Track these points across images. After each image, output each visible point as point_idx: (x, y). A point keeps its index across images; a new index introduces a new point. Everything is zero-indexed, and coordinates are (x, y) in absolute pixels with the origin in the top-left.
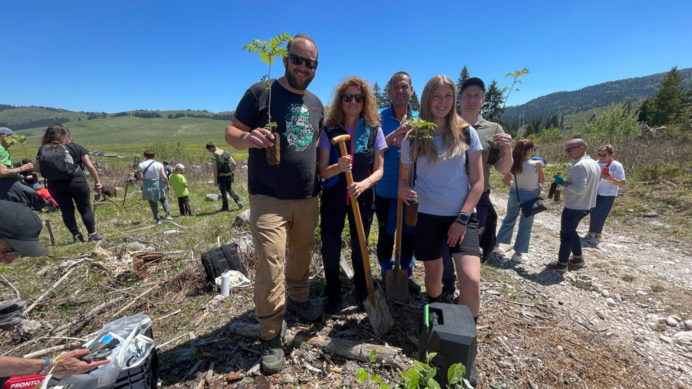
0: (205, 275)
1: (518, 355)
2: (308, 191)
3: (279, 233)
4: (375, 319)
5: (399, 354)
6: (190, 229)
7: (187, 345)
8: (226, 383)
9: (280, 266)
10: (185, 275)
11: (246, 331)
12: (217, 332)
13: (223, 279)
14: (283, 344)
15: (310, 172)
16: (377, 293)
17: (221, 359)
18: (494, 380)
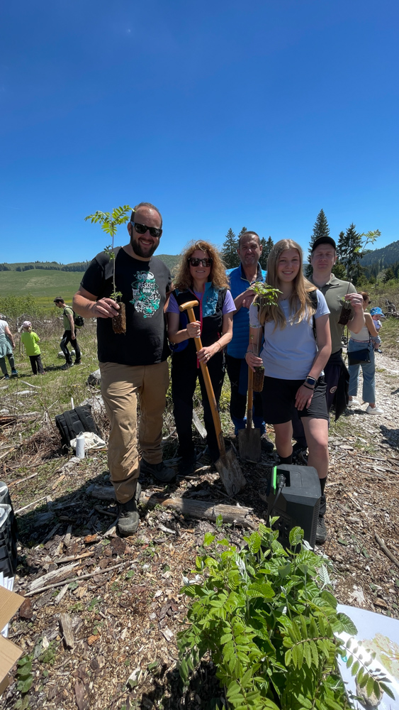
0: (60, 437)
1: (366, 510)
2: (157, 356)
3: (130, 400)
4: (227, 479)
5: (250, 513)
6: (43, 389)
7: (44, 509)
8: (83, 545)
9: (132, 431)
10: (40, 438)
11: (102, 494)
12: (73, 495)
13: (78, 441)
14: (137, 506)
15: (158, 338)
16: (229, 454)
17: (78, 522)
18: (342, 536)
